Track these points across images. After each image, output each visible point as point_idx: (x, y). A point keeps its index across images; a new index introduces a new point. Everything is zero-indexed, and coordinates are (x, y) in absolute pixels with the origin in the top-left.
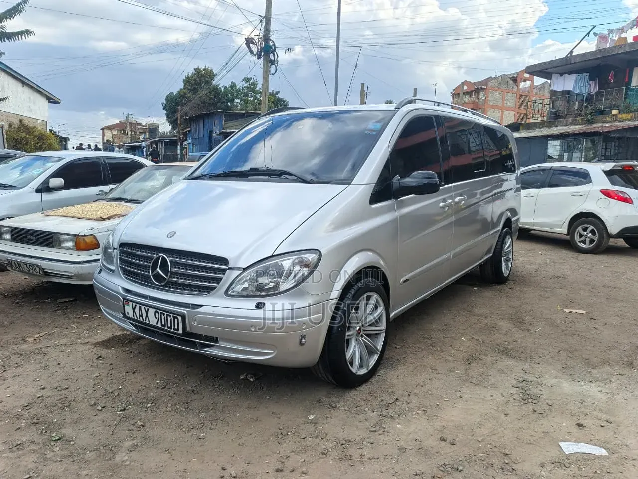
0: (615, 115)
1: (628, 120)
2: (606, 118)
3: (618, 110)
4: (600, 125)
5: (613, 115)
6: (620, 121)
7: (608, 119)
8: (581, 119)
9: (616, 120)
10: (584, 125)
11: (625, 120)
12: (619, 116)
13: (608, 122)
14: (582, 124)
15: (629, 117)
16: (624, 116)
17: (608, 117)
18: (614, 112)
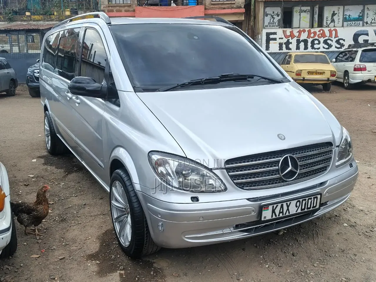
0: (30, 16)
1: (40, 21)
2: (23, 18)
3: (29, 12)
4: (19, 23)
5: (27, 16)
6: (34, 21)
7: (25, 19)
8: (3, 17)
9: (31, 20)
10: (6, 23)
11: (37, 21)
12: (33, 17)
13: (25, 21)
14: (4, 21)
15: (40, 18)
16: (36, 17)
17: (25, 17)
18: (28, 14)
